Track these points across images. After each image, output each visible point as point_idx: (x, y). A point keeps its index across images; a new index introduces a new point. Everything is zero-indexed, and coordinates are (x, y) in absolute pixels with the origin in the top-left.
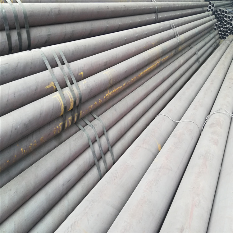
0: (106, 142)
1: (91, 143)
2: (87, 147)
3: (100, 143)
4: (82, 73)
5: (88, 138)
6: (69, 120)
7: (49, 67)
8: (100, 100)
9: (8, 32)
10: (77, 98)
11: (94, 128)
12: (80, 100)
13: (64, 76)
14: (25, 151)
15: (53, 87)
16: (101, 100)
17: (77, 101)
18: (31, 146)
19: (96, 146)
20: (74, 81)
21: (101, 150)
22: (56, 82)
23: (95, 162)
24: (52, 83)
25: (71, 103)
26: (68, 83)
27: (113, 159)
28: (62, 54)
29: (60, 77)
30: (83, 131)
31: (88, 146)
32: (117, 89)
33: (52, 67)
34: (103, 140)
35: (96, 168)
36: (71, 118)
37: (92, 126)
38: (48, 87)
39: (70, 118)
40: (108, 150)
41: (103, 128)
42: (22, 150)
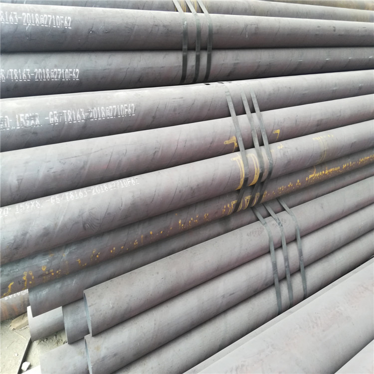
0: (298, 255)
1: (272, 249)
2: (265, 252)
3: (287, 253)
4: (278, 131)
5: (270, 238)
6: (246, 200)
7: (233, 112)
8: (298, 181)
9: (185, 53)
10: (266, 170)
11: (282, 226)
12: (270, 173)
13: (251, 131)
14: (183, 225)
15: (233, 143)
16: (300, 182)
17: (264, 174)
18: (191, 221)
19: (280, 256)
20: (265, 141)
21: (287, 266)
22: (239, 138)
23: (274, 281)
24: (234, 138)
25: (255, 175)
26: (256, 143)
27: (305, 289)
28: (253, 96)
29: (246, 130)
30: (264, 224)
31: (267, 251)
32: (331, 170)
33: (238, 114)
34: (293, 250)
35: (275, 292)
36: (249, 199)
37: (278, 221)
38: (227, 142)
39: (247, 198)
40: (299, 270)
41: (296, 230)
42: (180, 222)
